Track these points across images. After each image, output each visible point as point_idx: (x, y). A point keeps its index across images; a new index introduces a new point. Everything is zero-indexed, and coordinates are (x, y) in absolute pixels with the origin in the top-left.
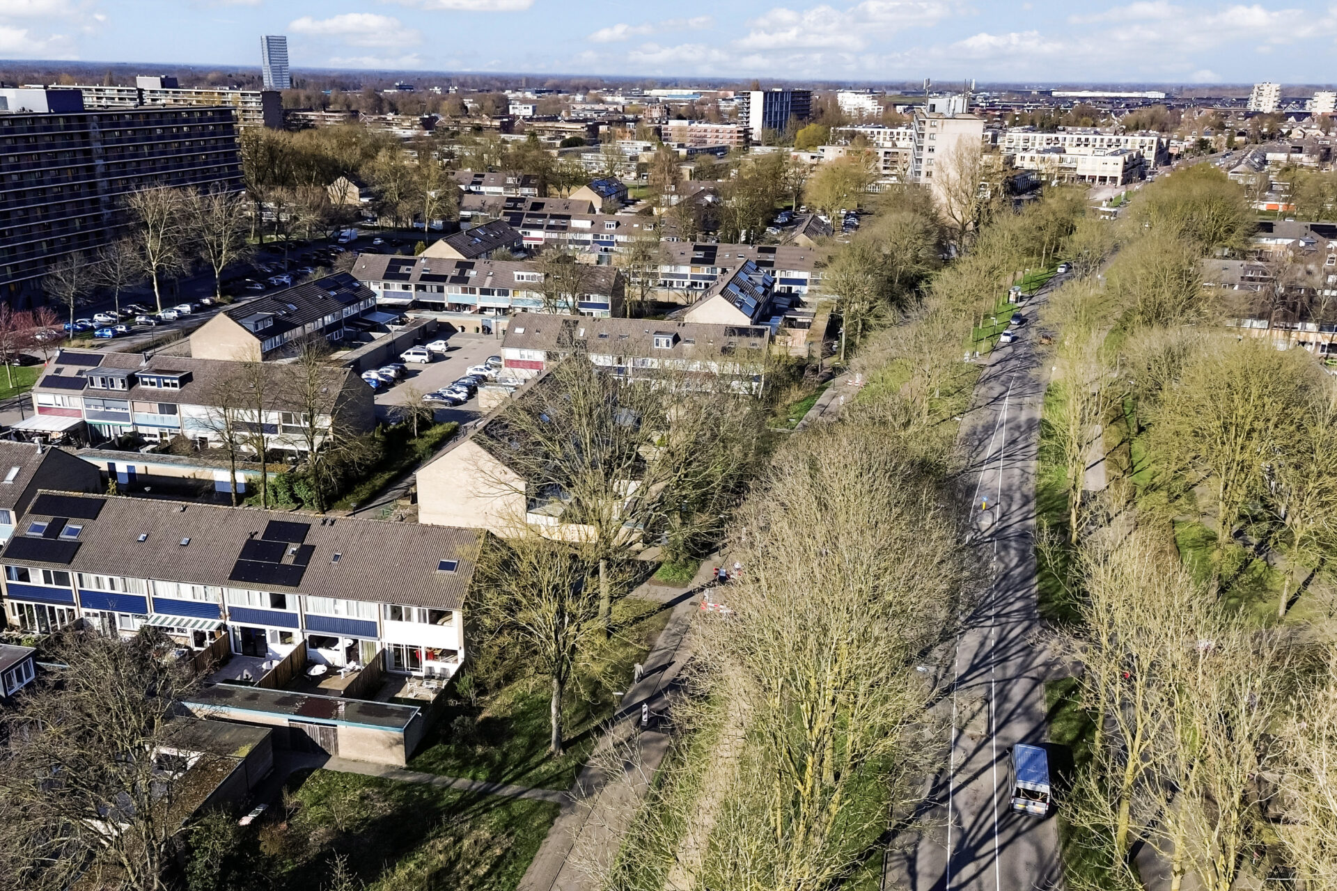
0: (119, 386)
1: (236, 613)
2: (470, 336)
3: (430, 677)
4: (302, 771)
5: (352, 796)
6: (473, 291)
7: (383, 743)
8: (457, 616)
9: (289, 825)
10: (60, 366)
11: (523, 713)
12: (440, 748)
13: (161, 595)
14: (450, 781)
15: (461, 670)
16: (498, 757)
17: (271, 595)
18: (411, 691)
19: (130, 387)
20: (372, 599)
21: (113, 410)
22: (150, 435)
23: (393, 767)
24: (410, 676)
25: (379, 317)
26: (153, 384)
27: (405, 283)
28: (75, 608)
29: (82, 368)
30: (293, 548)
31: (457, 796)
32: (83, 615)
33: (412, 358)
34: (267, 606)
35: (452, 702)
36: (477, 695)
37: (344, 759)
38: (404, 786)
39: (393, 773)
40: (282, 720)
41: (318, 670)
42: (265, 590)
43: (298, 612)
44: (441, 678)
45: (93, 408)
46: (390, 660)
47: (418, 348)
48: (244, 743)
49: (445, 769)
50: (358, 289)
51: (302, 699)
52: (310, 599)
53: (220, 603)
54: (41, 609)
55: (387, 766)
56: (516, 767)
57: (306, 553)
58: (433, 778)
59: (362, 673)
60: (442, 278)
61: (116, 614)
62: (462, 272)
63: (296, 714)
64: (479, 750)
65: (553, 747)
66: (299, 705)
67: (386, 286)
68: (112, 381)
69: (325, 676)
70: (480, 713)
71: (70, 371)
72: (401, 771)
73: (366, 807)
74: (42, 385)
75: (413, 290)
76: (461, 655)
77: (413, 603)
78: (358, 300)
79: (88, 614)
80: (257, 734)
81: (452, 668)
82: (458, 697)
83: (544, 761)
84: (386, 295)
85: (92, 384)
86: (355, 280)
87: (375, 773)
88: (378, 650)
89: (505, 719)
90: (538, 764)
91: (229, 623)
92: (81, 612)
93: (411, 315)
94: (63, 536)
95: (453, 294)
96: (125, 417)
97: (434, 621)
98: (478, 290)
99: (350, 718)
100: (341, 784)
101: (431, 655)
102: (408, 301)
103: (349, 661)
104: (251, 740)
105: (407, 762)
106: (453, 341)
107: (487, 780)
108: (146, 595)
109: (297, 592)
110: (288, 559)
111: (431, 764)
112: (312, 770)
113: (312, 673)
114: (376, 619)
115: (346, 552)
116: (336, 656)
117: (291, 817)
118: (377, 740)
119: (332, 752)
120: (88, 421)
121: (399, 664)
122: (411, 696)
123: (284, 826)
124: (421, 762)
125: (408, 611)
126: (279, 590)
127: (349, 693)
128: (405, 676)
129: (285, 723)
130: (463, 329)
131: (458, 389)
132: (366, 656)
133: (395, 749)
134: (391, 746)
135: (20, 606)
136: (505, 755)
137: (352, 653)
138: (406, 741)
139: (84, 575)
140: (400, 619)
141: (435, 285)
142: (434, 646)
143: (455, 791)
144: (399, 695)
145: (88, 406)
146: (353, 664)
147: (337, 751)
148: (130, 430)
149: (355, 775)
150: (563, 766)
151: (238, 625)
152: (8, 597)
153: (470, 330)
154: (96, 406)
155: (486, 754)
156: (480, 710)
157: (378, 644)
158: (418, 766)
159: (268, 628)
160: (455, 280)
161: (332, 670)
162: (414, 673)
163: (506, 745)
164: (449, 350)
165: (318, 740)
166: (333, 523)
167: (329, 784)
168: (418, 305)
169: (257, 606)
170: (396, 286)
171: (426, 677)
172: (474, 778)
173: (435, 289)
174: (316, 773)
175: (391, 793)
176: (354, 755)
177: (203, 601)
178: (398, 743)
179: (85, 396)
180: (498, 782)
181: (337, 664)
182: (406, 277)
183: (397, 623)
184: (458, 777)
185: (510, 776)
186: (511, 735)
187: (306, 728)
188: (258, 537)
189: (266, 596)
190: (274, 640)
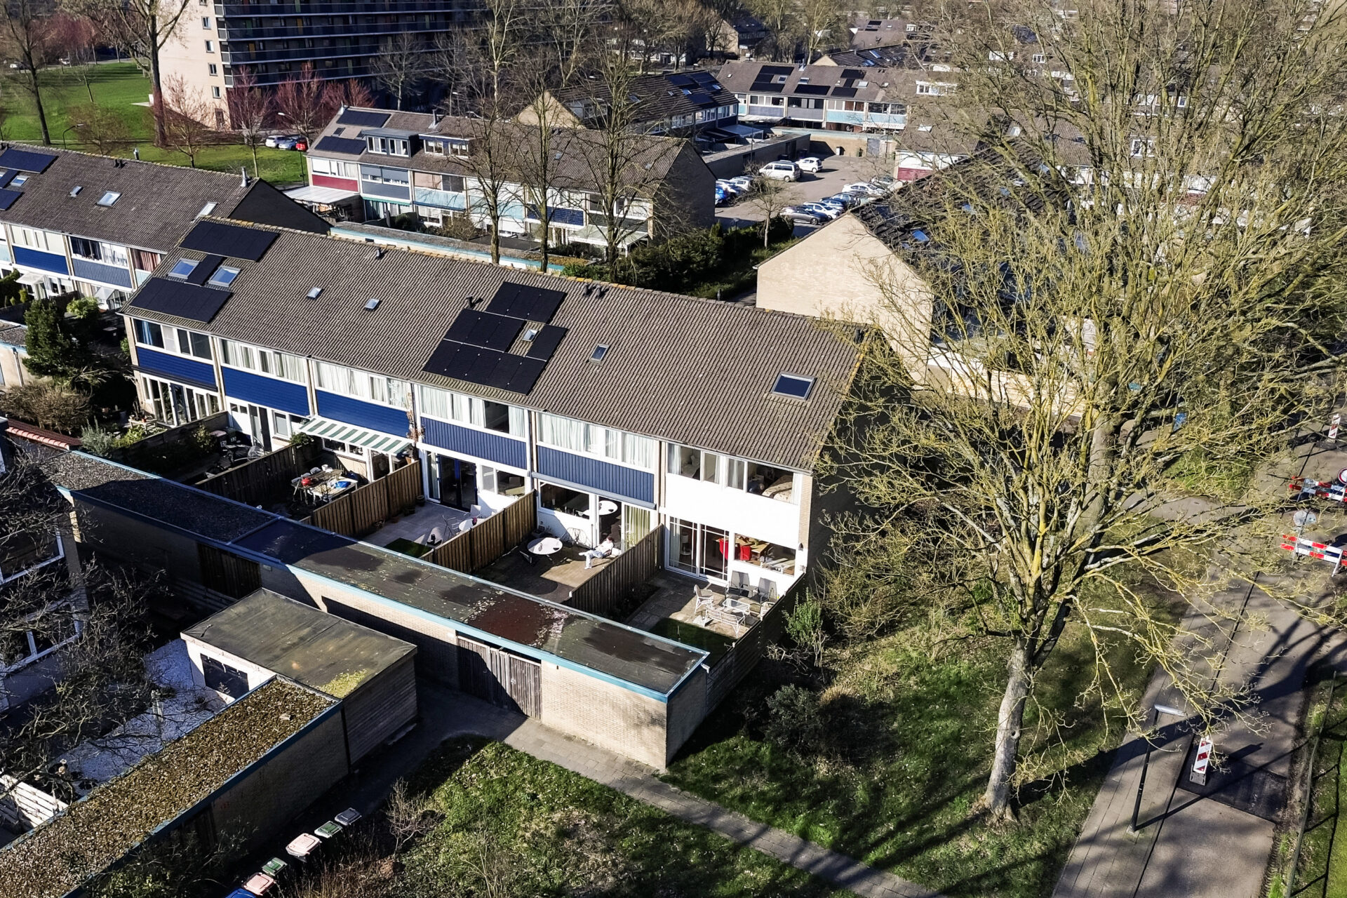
0: (402, 153)
1: (434, 431)
2: (850, 159)
3: (739, 592)
4: (463, 740)
5: (543, 823)
6: (859, 106)
7: (625, 714)
8: (802, 483)
9: (398, 868)
10: (342, 126)
11: (917, 699)
12: (740, 745)
13: (328, 389)
14: (751, 830)
15: (798, 590)
16: (860, 794)
17: (487, 404)
18: (701, 613)
19: (413, 153)
20: (648, 430)
21: (392, 183)
22: (432, 220)
23: (638, 767)
24: (703, 584)
25: (738, 130)
26: (439, 150)
27: (777, 96)
28: (217, 394)
29: (365, 128)
30: (531, 330)
31: (763, 876)
32: (228, 409)
33: (774, 172)
34: (479, 425)
35: (775, 652)
36: (826, 646)
37: (549, 730)
38: (652, 822)
39: (637, 784)
40: (444, 629)
41: (547, 546)
42: (476, 393)
43: (526, 440)
44: (759, 598)
45: (369, 180)
46: (672, 550)
47: (782, 163)
48: (353, 667)
49: (744, 799)
50: (718, 92)
51: (493, 594)
52: (547, 418)
53: (409, 410)
54: (178, 392)
55: (629, 763)
56: (901, 827)
57: (551, 340)
58: (715, 814)
59: (614, 565)
60: (823, 90)
61: (269, 410)
62: (849, 83)
63: (471, 623)
64: (822, 769)
65: (988, 798)
66: (482, 606)
67: (753, 100)
68: (392, 142)
69: (557, 558)
70: (829, 683)
71: (351, 132)
72: (657, 784)
73: (562, 857)
74: (317, 148)
75: (784, 106)
76: (802, 559)
77: (718, 446)
78: (716, 105)
79: (234, 407)
80: (385, 650)
81: (783, 583)
82: (787, 642)
83: (966, 826)
84: (751, 111)
85: (371, 148)
86: (716, 82)
87: (604, 777)
88: (654, 525)
89: (880, 705)
90: (954, 832)
91: (423, 447)
92: (226, 402)
93: (778, 131)
94: (214, 282)
95: (834, 111)
96: (404, 193)
97: (755, 488)
98: (866, 105)
99: (568, 653)
100: (529, 789)
101: (746, 551)
102: (777, 118)
103: (602, 539)
104: (369, 663)
105: (669, 763)
106: (827, 163)
107: (835, 848)
108: (306, 384)
109: (524, 403)
110: (521, 347)
111: (717, 779)
112: (480, 743)
113: (536, 550)
114: (653, 470)
115: (618, 343)
116: (583, 528)
117: (407, 848)
118: (614, 706)
119: (528, 710)
120: (365, 196)
121: (686, 560)
122: (700, 622)
123: (386, 868)
124: (698, 770)
125: (711, 462)
126: (499, 396)
127: (582, 598)
128: (691, 582)
129: (452, 639)
130: (842, 151)
131: (829, 204)
132: (631, 534)
133: (646, 732)
134: (638, 725)
135: (154, 383)
136: (877, 792)
137: (609, 526)
138: (671, 721)
139: (230, 344)
140: (697, 476)
141: (813, 98)
142: (754, 535)
143: (762, 860)
144: (678, 616)
145: (365, 175)
146: (607, 545)
147: (538, 710)
148: (410, 210)
149: (560, 771)
150: (1014, 852)
151: (436, 450)
152: (141, 369)
153: (851, 152)
154: (374, 177)
155: (836, 780)
156: (830, 677)
157: (654, 515)
158: (691, 777)
159: (479, 462)
160: (838, 92)
161: (571, 550)
162: (712, 580)
163: (879, 768)
164: (821, 170)
165: (506, 683)
166: (602, 294)
167: (504, 782)
168: (788, 123)
169: (464, 422)
170: (765, 100)
171: (732, 590)
172: (805, 835)
173: (812, 103)
174: (488, 752)
175: (623, 833)
176: (567, 725)
177: (386, 404)
178: (654, 722)
179: (363, 164)
180: (858, 857)
181: (583, 540)
182: (778, 88)
183: (689, 481)
184: (769, 825)
185: (888, 849)
186: (890, 748)
187: (486, 653)
188: (482, 308)
189: (479, 405)
190: (488, 486)
